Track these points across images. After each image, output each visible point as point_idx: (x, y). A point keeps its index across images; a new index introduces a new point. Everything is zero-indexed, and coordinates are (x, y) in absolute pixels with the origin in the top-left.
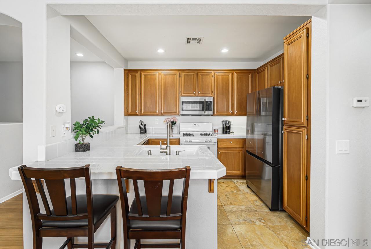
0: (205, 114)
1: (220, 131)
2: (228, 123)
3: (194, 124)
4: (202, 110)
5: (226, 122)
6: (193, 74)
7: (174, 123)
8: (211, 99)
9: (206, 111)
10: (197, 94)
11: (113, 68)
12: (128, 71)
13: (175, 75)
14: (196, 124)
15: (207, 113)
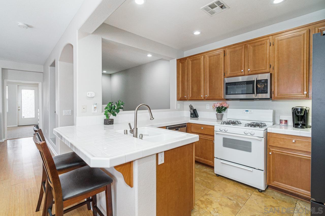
0: (257, 97)
1: (290, 123)
2: (299, 110)
3: (246, 111)
4: (252, 93)
5: (297, 109)
6: (240, 48)
7: (224, 108)
8: (266, 76)
9: (257, 93)
10: (246, 73)
11: (169, 61)
12: (179, 60)
13: (219, 54)
14: (248, 111)
15: (260, 96)
